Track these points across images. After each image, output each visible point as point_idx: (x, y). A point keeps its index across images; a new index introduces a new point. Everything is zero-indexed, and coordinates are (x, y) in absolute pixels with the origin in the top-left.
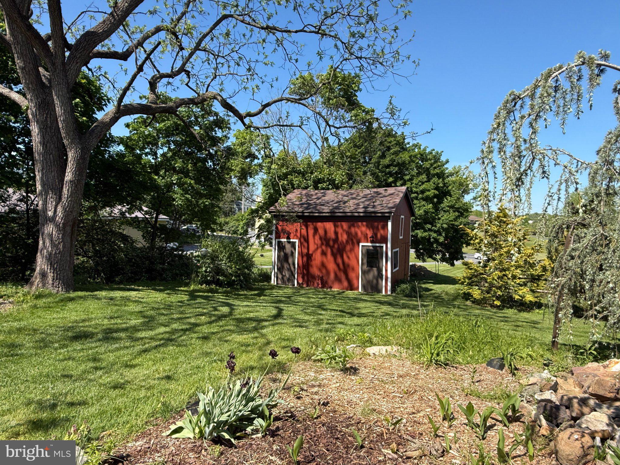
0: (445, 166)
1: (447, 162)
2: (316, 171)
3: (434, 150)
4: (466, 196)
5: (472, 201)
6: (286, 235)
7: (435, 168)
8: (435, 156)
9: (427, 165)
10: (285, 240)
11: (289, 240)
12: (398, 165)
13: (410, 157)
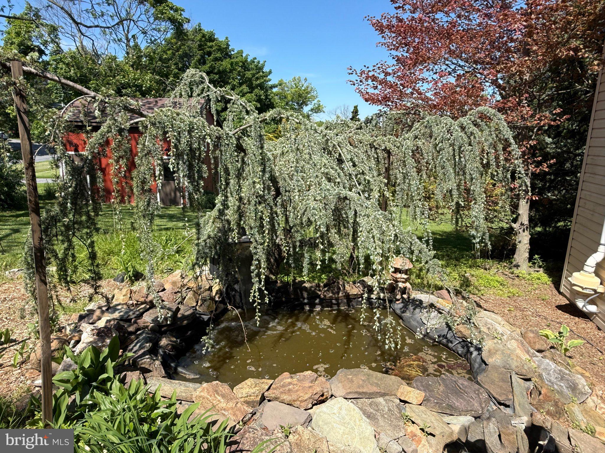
0: (269, 77)
1: (270, 72)
2: (118, 75)
3: (256, 58)
4: (304, 107)
5: (310, 113)
6: (73, 148)
7: (257, 79)
8: (256, 66)
9: (248, 74)
10: (73, 153)
11: (77, 153)
12: (219, 73)
13: (232, 64)
